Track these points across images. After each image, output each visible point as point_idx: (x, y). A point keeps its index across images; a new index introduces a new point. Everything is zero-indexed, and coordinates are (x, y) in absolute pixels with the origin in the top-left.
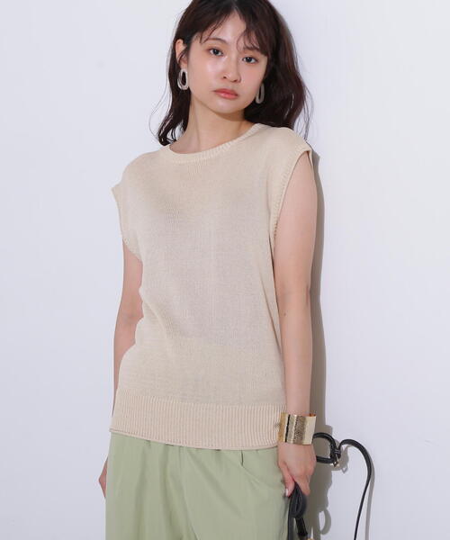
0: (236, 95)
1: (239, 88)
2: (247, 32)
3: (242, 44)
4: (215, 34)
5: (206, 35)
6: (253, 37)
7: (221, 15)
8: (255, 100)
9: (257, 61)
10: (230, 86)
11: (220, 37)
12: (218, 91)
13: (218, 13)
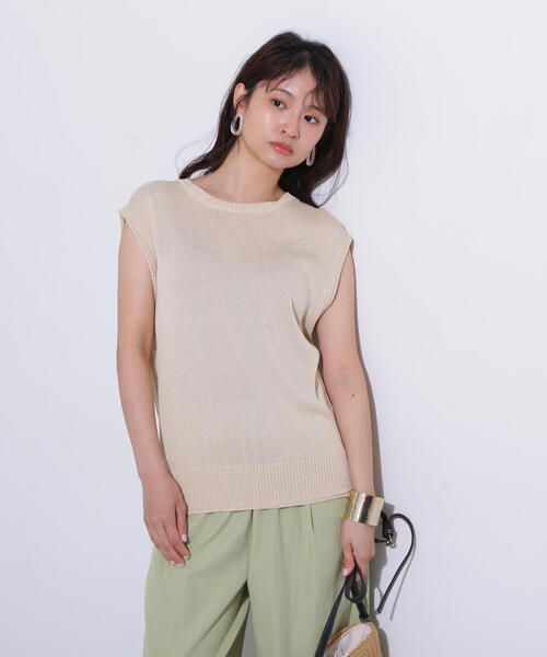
0: (291, 151)
1: (296, 145)
2: (316, 91)
3: (308, 102)
4: (282, 86)
5: (273, 84)
6: (321, 96)
7: (292, 68)
8: (305, 162)
9: (318, 121)
10: (287, 141)
11: (288, 89)
12: (273, 144)
13: (289, 66)
